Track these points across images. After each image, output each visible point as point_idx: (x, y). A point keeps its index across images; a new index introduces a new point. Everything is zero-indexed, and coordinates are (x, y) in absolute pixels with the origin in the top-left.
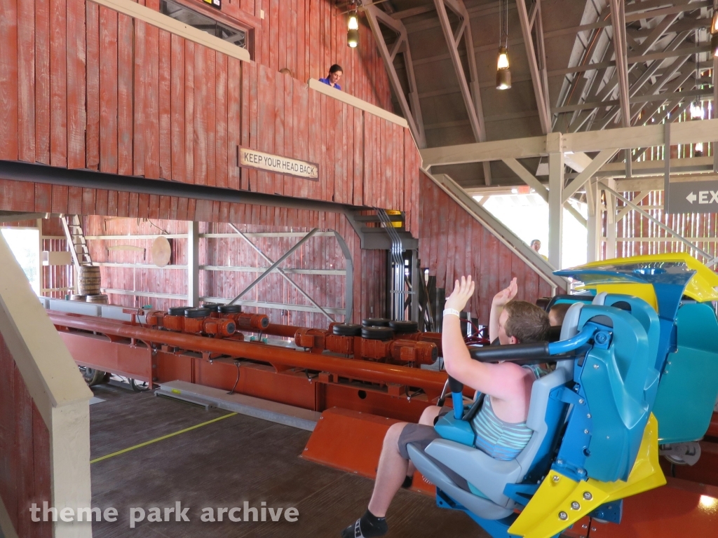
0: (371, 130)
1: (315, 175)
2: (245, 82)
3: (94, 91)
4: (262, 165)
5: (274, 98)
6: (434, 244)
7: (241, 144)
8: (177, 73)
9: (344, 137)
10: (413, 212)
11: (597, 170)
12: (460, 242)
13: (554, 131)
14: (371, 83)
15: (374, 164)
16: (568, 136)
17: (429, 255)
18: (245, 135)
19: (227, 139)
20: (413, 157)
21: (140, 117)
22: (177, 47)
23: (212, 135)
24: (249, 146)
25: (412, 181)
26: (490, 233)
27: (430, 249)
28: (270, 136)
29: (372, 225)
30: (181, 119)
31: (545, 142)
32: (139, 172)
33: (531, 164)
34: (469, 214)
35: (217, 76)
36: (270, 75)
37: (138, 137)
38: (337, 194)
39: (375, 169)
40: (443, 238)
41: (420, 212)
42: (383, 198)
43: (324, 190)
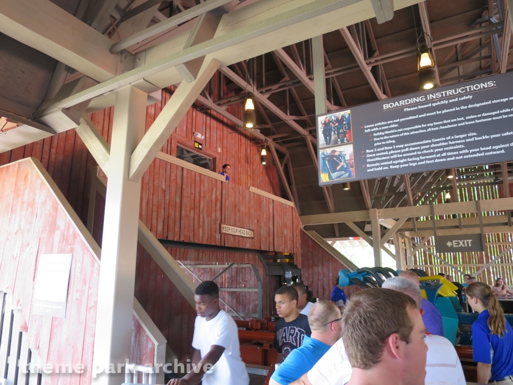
0: (277, 209)
1: (252, 236)
2: (224, 192)
3: (167, 202)
4: (230, 232)
5: (235, 198)
6: (310, 272)
7: (221, 222)
8: (197, 190)
9: (265, 214)
10: (298, 253)
11: (398, 228)
12: (326, 270)
13: (373, 207)
14: (270, 180)
15: (279, 228)
16: (380, 210)
17: (308, 278)
18: (223, 218)
19: (216, 220)
20: (297, 223)
21: (183, 212)
22: (198, 178)
23: (210, 218)
24: (225, 224)
25: (297, 236)
26: (343, 265)
27: (308, 275)
28: (233, 217)
29: (272, 261)
30: (198, 212)
31: (368, 213)
32: (182, 239)
33: (361, 225)
34: (330, 254)
35: (212, 190)
36: (233, 187)
37: (182, 222)
38: (262, 245)
39: (279, 230)
40: (315, 269)
41: (301, 253)
42: (283, 246)
43: (256, 244)
